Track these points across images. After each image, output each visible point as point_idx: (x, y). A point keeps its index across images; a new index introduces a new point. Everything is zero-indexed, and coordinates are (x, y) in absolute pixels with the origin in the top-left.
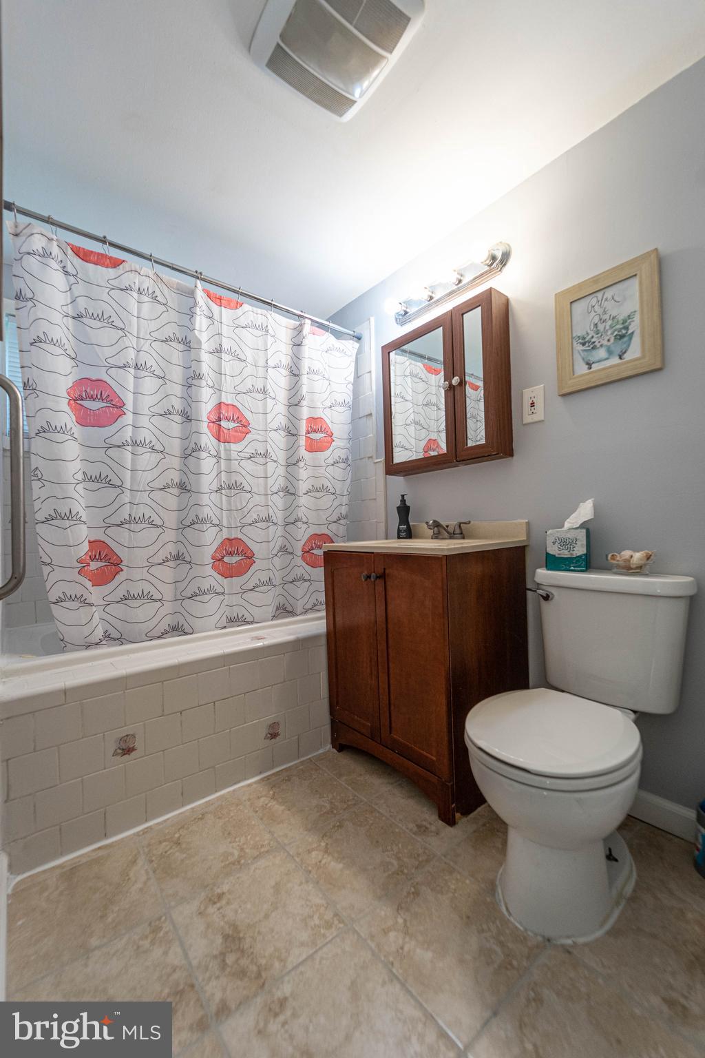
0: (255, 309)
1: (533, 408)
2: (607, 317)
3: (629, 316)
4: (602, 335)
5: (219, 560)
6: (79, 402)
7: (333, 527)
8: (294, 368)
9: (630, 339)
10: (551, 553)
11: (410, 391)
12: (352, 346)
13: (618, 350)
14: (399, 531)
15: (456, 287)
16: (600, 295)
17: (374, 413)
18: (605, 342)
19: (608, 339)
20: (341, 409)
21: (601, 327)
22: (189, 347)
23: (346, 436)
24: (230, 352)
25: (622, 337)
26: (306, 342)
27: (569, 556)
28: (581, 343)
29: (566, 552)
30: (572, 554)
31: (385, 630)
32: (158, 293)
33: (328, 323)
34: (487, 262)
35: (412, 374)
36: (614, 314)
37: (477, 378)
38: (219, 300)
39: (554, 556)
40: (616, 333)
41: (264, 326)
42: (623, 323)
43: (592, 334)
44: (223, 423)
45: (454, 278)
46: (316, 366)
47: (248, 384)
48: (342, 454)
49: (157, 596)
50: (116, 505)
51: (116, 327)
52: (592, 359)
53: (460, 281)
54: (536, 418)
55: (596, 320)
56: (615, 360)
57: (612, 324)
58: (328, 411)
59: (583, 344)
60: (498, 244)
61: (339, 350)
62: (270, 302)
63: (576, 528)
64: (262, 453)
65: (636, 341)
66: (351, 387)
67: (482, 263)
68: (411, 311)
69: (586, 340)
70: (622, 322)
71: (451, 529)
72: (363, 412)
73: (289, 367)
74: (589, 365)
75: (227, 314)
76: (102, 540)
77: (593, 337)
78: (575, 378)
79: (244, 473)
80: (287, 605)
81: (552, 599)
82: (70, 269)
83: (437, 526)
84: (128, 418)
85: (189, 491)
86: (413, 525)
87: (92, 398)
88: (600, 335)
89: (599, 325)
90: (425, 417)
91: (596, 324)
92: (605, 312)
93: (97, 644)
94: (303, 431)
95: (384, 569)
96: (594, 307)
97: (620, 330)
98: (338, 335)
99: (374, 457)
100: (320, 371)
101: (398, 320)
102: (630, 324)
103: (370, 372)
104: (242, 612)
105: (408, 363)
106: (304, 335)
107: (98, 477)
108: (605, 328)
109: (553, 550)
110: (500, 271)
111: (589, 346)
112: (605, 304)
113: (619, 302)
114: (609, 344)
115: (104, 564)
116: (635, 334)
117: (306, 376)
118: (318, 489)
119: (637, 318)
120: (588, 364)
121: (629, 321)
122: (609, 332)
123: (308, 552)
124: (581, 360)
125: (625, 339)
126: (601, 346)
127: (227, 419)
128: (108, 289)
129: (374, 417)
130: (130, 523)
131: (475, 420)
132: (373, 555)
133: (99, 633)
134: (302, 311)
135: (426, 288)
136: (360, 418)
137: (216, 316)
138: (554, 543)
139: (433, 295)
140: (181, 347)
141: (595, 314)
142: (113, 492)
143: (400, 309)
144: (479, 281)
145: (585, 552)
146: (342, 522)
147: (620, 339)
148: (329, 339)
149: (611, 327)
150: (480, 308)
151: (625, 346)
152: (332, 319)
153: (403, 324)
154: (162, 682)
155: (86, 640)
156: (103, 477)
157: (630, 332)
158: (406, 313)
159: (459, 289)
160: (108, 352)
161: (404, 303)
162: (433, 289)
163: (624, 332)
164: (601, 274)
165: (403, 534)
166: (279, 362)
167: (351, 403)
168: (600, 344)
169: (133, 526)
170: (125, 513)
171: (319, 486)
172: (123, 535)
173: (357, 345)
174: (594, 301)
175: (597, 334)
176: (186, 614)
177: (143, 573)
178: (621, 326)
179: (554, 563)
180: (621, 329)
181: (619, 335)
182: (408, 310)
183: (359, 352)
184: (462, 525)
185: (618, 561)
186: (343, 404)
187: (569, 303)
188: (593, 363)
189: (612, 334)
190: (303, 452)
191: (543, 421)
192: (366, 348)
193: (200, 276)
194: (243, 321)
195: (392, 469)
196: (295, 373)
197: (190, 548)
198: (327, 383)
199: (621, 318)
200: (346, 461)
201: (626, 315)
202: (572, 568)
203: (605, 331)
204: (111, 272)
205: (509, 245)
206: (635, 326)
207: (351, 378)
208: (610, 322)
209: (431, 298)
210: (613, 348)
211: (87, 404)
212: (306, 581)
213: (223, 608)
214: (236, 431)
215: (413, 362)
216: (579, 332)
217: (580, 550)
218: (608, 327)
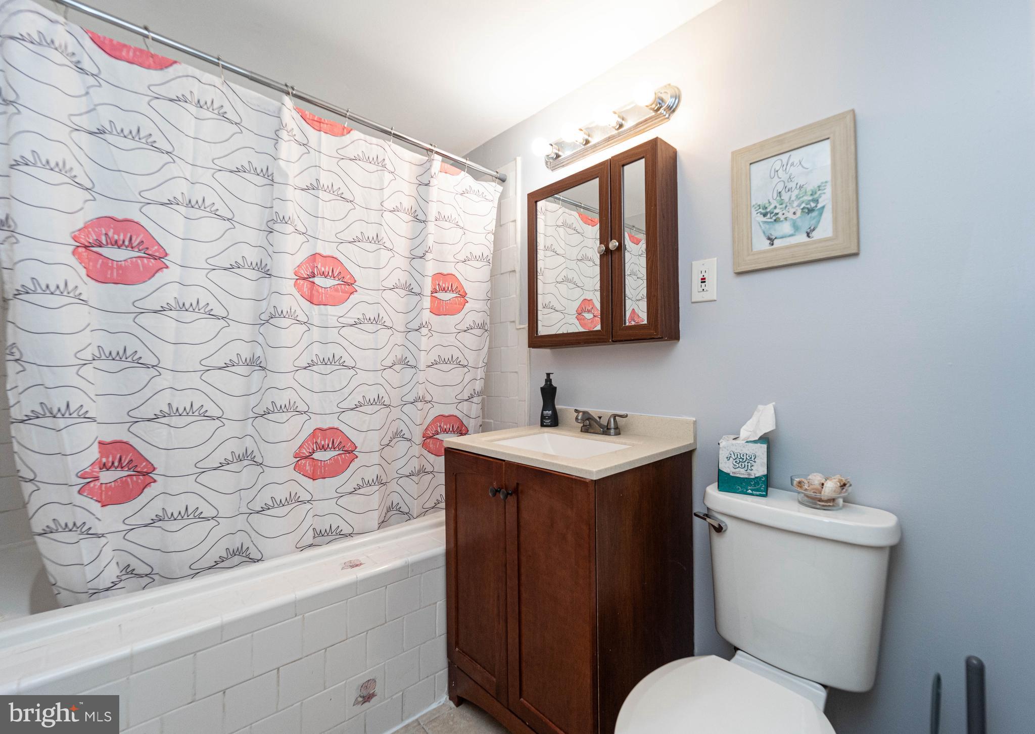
0: (368, 138)
1: (703, 284)
2: (793, 185)
3: (819, 187)
4: (786, 206)
5: (306, 457)
6: (95, 249)
7: (465, 406)
8: (419, 212)
9: (821, 214)
10: (725, 470)
11: (562, 244)
12: (494, 189)
13: (806, 228)
14: (543, 417)
15: (616, 132)
16: (784, 157)
17: (518, 269)
18: (790, 215)
19: (793, 211)
20: (479, 264)
21: (785, 197)
22: (272, 180)
23: (483, 297)
24: (330, 190)
25: (810, 211)
26: (434, 182)
27: (747, 476)
28: (761, 213)
29: (743, 471)
30: (749, 474)
31: (516, 562)
32: (227, 108)
33: (464, 161)
34: (654, 106)
35: (565, 225)
36: (801, 183)
37: (639, 230)
38: (317, 124)
39: (729, 474)
40: (803, 205)
41: (380, 159)
42: (812, 195)
43: (774, 203)
44: (318, 280)
45: (614, 121)
46: (447, 211)
47: (355, 231)
48: (479, 318)
49: (208, 512)
50: (148, 392)
51: (161, 151)
52: (774, 234)
53: (621, 126)
54: (706, 296)
55: (780, 187)
56: (802, 238)
57: (799, 194)
58: (460, 266)
59: (765, 215)
60: (666, 86)
61: (477, 193)
62: (390, 130)
63: (755, 442)
64: (372, 318)
65: (827, 217)
66: (491, 237)
67: (647, 106)
68: (565, 154)
69: (768, 210)
70: (810, 193)
71: (604, 422)
72: (506, 268)
73: (413, 210)
74: (771, 240)
75: (327, 142)
76: (125, 440)
77: (775, 207)
78: (753, 254)
79: (345, 344)
80: (402, 504)
81: (725, 531)
82: (87, 65)
83: (588, 419)
84: (171, 273)
85: (264, 369)
86: (561, 410)
87: (116, 244)
88: (784, 206)
89: (783, 192)
90: (579, 273)
91: (780, 193)
92: (790, 179)
93: (108, 589)
94: (428, 290)
95: (518, 484)
96: (777, 171)
97: (808, 203)
98: (477, 175)
99: (517, 322)
100: (453, 218)
101: (549, 163)
102: (820, 196)
103: (515, 221)
104: (336, 522)
105: (561, 211)
106: (433, 174)
107: (121, 353)
108: (790, 198)
109: (727, 467)
110: (668, 118)
111: (771, 218)
112: (792, 170)
113: (807, 169)
114: (794, 217)
115: (126, 473)
116: (825, 210)
117: (432, 223)
118: (446, 360)
119: (828, 190)
120: (769, 239)
121: (819, 193)
122: (795, 204)
123: (430, 437)
124: (762, 235)
125: (814, 214)
126: (786, 219)
127: (324, 275)
128: (148, 98)
129: (518, 275)
130: (170, 415)
131: (635, 277)
132: (504, 463)
133: (112, 572)
134: (431, 145)
135: (581, 130)
136: (502, 274)
137: (313, 143)
138: (728, 458)
139: (590, 139)
140: (260, 180)
141: (779, 180)
142: (144, 375)
143: (551, 151)
144: (642, 128)
145: (765, 473)
146: (475, 400)
147: (808, 213)
148: (465, 179)
149: (798, 197)
150: (644, 159)
151: (813, 222)
152: (469, 156)
153: (553, 168)
154: (195, 653)
155: (90, 585)
156: (129, 353)
157: (820, 206)
158: (558, 156)
159: (619, 135)
160: (144, 183)
161: (555, 144)
162: (589, 131)
163: (813, 205)
164: (786, 134)
165: (548, 421)
166: (399, 205)
167: (490, 257)
168: (784, 216)
169: (174, 421)
170: (160, 404)
171: (447, 356)
172: (159, 434)
173: (500, 188)
174: (777, 165)
175: (781, 204)
176: (253, 534)
177: (189, 483)
178: (811, 198)
179: (727, 483)
180: (810, 201)
181: (808, 208)
182: (560, 153)
183: (502, 196)
184: (616, 417)
185: (806, 490)
186: (481, 258)
187: (749, 165)
188: (776, 238)
189: (799, 206)
190: (427, 315)
191: (715, 301)
192: (511, 193)
193: (290, 90)
194: (351, 152)
195: (536, 341)
196: (419, 219)
197: (262, 445)
198: (461, 231)
199: (809, 188)
200: (482, 326)
201: (816, 186)
202: (750, 491)
203: (791, 202)
204: (155, 76)
205: (678, 89)
206: (826, 199)
207: (492, 227)
208: (796, 192)
209: (587, 142)
210: (799, 223)
211: (107, 252)
212: (428, 473)
213: (309, 521)
214: (337, 290)
215: (567, 210)
216: (758, 198)
217: (759, 470)
218: (793, 198)
